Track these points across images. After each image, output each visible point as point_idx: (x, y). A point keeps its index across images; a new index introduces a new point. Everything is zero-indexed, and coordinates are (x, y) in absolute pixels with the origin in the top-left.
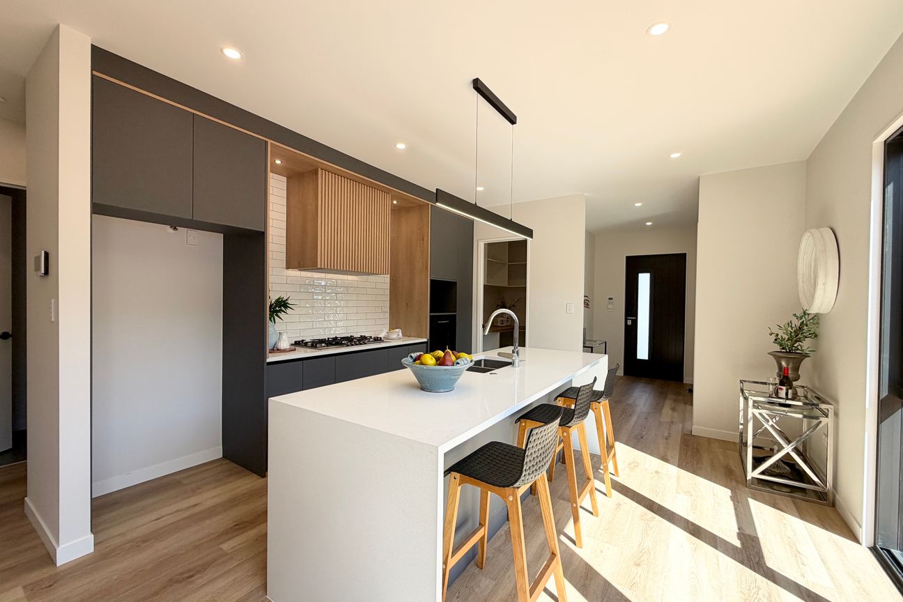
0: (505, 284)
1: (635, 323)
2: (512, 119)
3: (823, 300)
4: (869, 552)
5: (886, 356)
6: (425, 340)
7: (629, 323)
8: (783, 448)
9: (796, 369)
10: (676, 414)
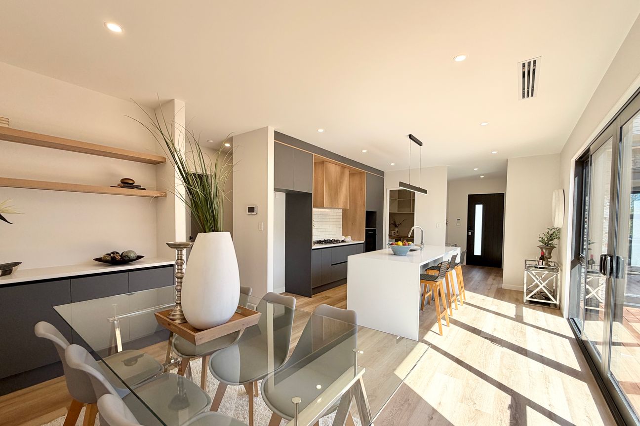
0: (397, 212)
1: (473, 234)
2: (420, 144)
3: (558, 223)
4: (566, 320)
5: (574, 244)
6: (363, 242)
7: (470, 234)
8: (539, 286)
9: (550, 253)
10: (495, 281)
